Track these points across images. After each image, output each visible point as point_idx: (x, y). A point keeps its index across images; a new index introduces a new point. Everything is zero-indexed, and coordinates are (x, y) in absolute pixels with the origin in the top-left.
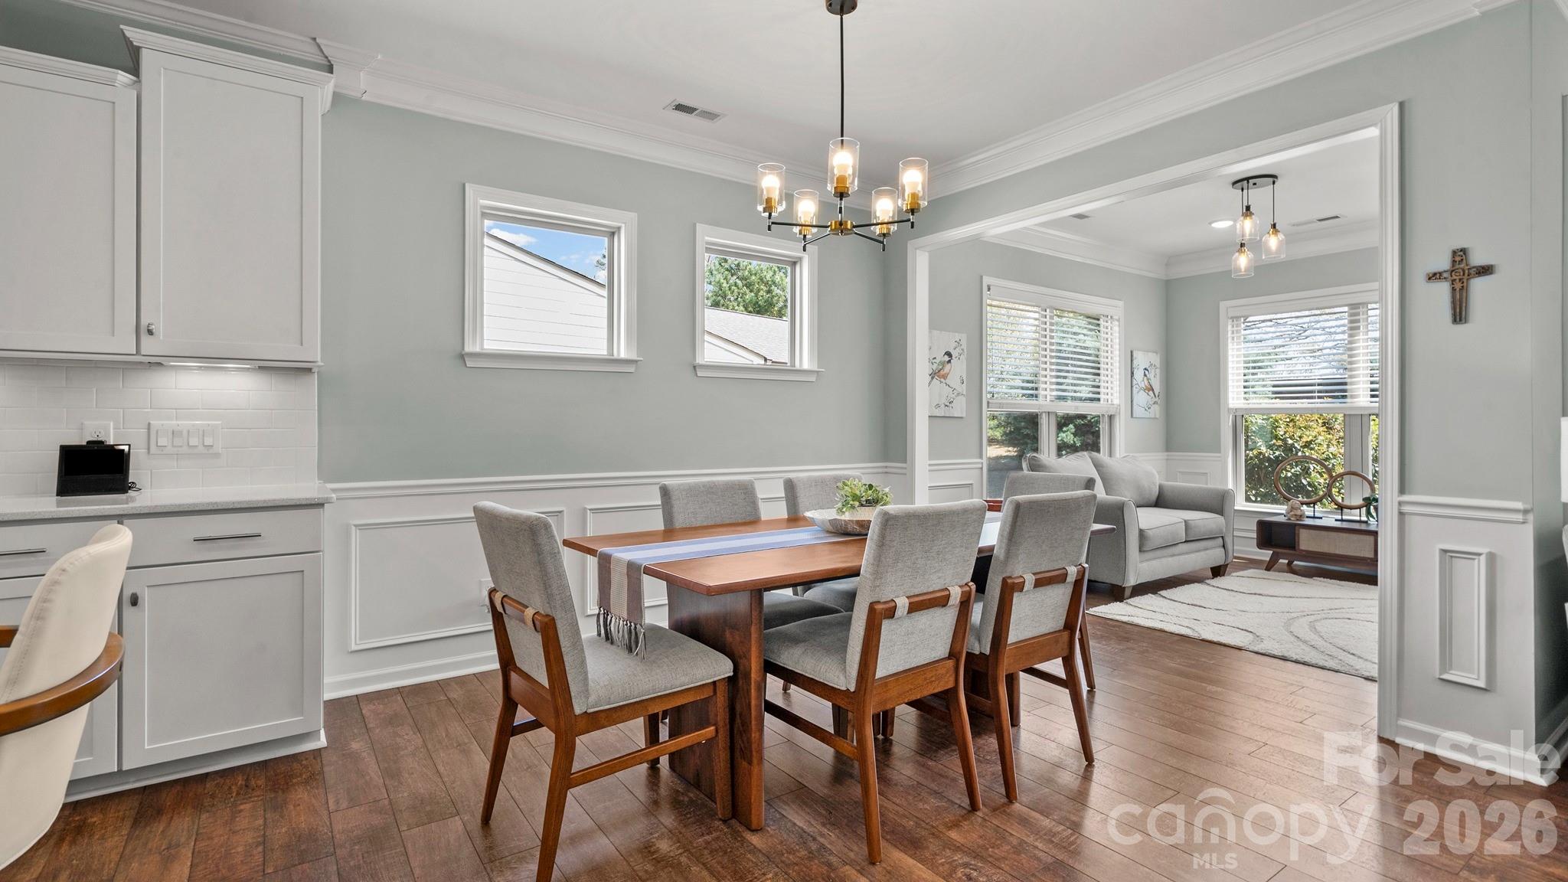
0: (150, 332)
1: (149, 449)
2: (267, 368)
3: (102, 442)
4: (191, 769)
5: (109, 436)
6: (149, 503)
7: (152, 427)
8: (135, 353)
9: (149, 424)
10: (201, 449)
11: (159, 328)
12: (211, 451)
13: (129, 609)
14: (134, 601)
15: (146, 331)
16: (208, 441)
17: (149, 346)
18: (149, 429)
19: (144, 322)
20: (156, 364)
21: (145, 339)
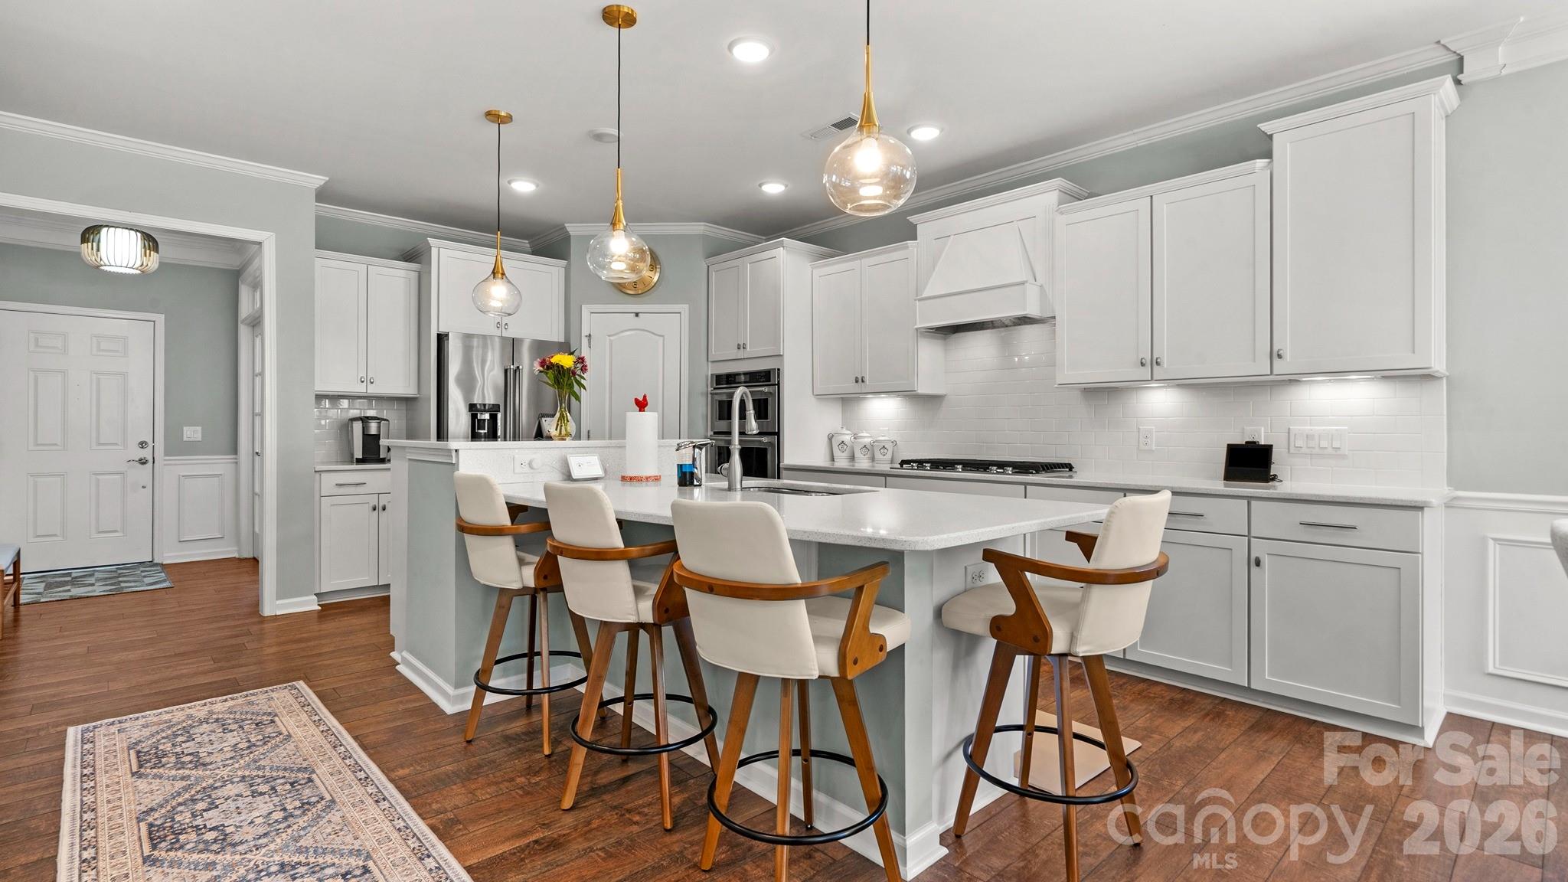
0: (1280, 356)
1: (1289, 449)
2: (1389, 376)
3: (1255, 442)
4: (1301, 711)
5: (1261, 437)
6: (1289, 491)
7: (1291, 432)
8: (1269, 373)
9: (1289, 429)
10: (1330, 450)
11: (1288, 355)
12: (1339, 453)
13: (1254, 569)
14: (1258, 563)
15: (1275, 355)
16: (1336, 444)
17: (1280, 367)
18: (1289, 433)
19: (1275, 349)
20: (1292, 381)
21: (1276, 361)
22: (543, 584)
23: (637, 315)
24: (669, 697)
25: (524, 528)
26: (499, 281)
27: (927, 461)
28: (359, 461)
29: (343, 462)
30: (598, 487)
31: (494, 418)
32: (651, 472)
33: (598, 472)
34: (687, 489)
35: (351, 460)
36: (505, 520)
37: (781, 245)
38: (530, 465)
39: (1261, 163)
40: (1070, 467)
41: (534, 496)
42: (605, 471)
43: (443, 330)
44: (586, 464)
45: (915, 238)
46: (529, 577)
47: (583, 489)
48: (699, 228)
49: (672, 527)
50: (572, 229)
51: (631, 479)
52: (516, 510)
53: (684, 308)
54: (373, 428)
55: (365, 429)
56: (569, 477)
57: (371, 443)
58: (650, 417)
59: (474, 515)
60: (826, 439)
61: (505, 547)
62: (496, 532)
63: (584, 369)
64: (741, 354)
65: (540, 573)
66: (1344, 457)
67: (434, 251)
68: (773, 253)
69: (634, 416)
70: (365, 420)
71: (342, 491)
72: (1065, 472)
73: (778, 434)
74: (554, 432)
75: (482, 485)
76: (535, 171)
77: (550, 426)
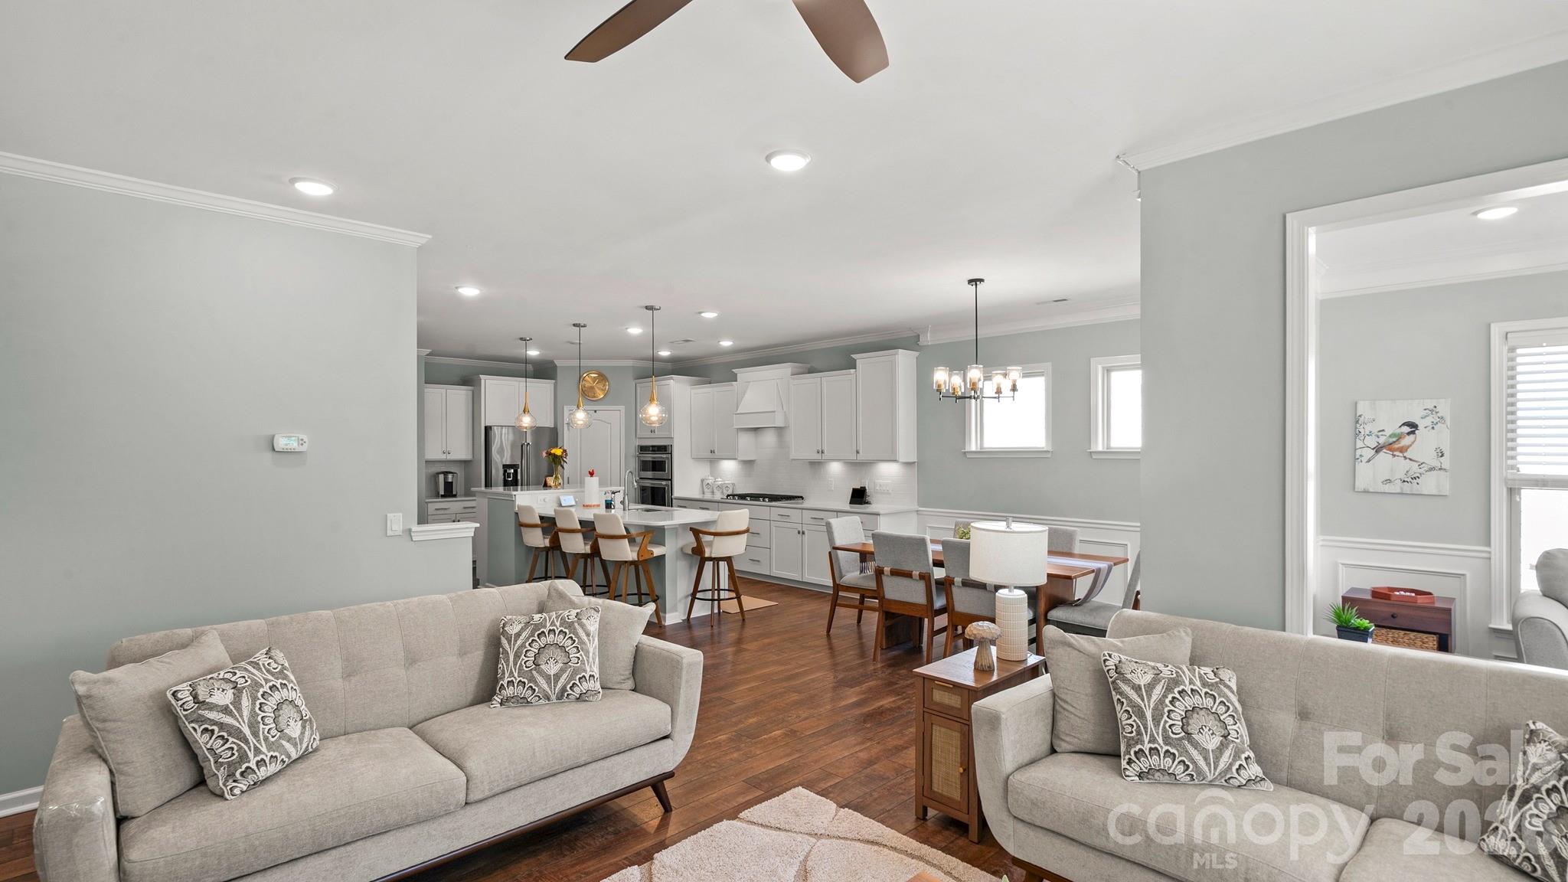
22: (552, 545)
23: (595, 411)
24: (597, 586)
25: (545, 525)
26: (527, 415)
27: (736, 495)
28: (443, 496)
29: (431, 497)
30: (573, 510)
31: (516, 472)
32: (595, 503)
33: (573, 503)
34: (609, 510)
35: (437, 495)
36: (538, 522)
37: (672, 378)
38: (544, 500)
39: (852, 371)
40: (802, 498)
41: (549, 512)
42: (576, 502)
43: (487, 424)
44: (568, 500)
45: (736, 381)
46: (547, 542)
47: (565, 510)
48: (630, 363)
49: (593, 522)
50: (558, 363)
51: (587, 506)
52: (542, 518)
53: (622, 408)
54: (450, 478)
55: (445, 478)
56: (560, 505)
57: (449, 486)
58: (595, 480)
59: (524, 519)
60: (699, 482)
61: (539, 532)
62: (535, 526)
63: (566, 455)
64: (653, 435)
65: (551, 542)
66: (890, 494)
67: (483, 382)
68: (667, 382)
69: (588, 479)
70: (446, 473)
71: (438, 512)
72: (800, 501)
73: (671, 480)
74: (552, 484)
75: (529, 509)
76: (540, 347)
77: (550, 481)
